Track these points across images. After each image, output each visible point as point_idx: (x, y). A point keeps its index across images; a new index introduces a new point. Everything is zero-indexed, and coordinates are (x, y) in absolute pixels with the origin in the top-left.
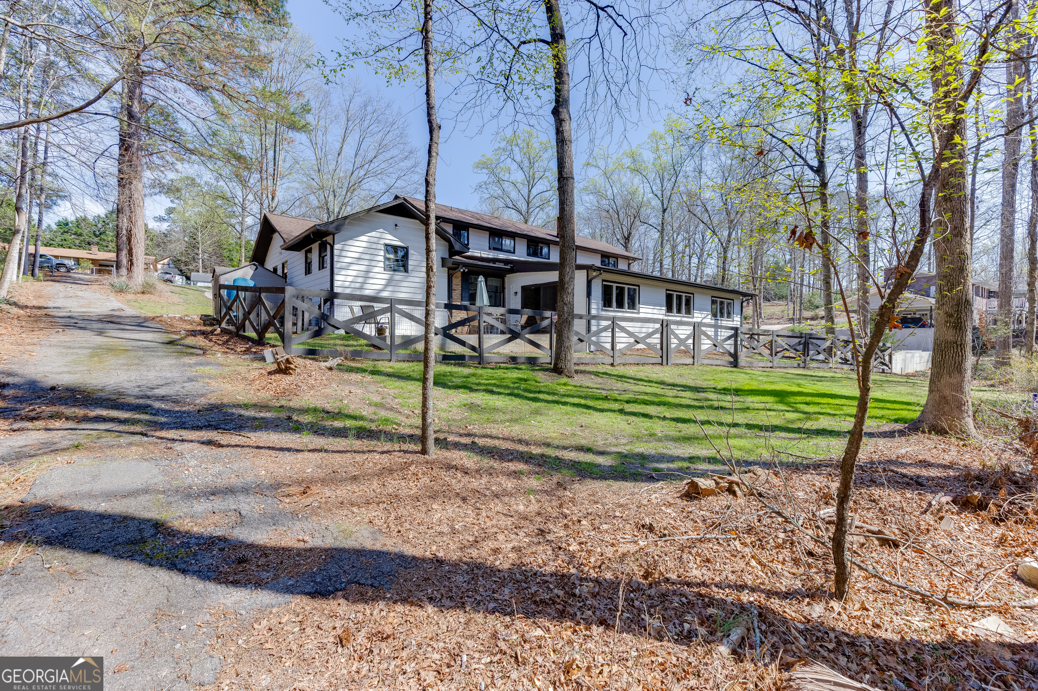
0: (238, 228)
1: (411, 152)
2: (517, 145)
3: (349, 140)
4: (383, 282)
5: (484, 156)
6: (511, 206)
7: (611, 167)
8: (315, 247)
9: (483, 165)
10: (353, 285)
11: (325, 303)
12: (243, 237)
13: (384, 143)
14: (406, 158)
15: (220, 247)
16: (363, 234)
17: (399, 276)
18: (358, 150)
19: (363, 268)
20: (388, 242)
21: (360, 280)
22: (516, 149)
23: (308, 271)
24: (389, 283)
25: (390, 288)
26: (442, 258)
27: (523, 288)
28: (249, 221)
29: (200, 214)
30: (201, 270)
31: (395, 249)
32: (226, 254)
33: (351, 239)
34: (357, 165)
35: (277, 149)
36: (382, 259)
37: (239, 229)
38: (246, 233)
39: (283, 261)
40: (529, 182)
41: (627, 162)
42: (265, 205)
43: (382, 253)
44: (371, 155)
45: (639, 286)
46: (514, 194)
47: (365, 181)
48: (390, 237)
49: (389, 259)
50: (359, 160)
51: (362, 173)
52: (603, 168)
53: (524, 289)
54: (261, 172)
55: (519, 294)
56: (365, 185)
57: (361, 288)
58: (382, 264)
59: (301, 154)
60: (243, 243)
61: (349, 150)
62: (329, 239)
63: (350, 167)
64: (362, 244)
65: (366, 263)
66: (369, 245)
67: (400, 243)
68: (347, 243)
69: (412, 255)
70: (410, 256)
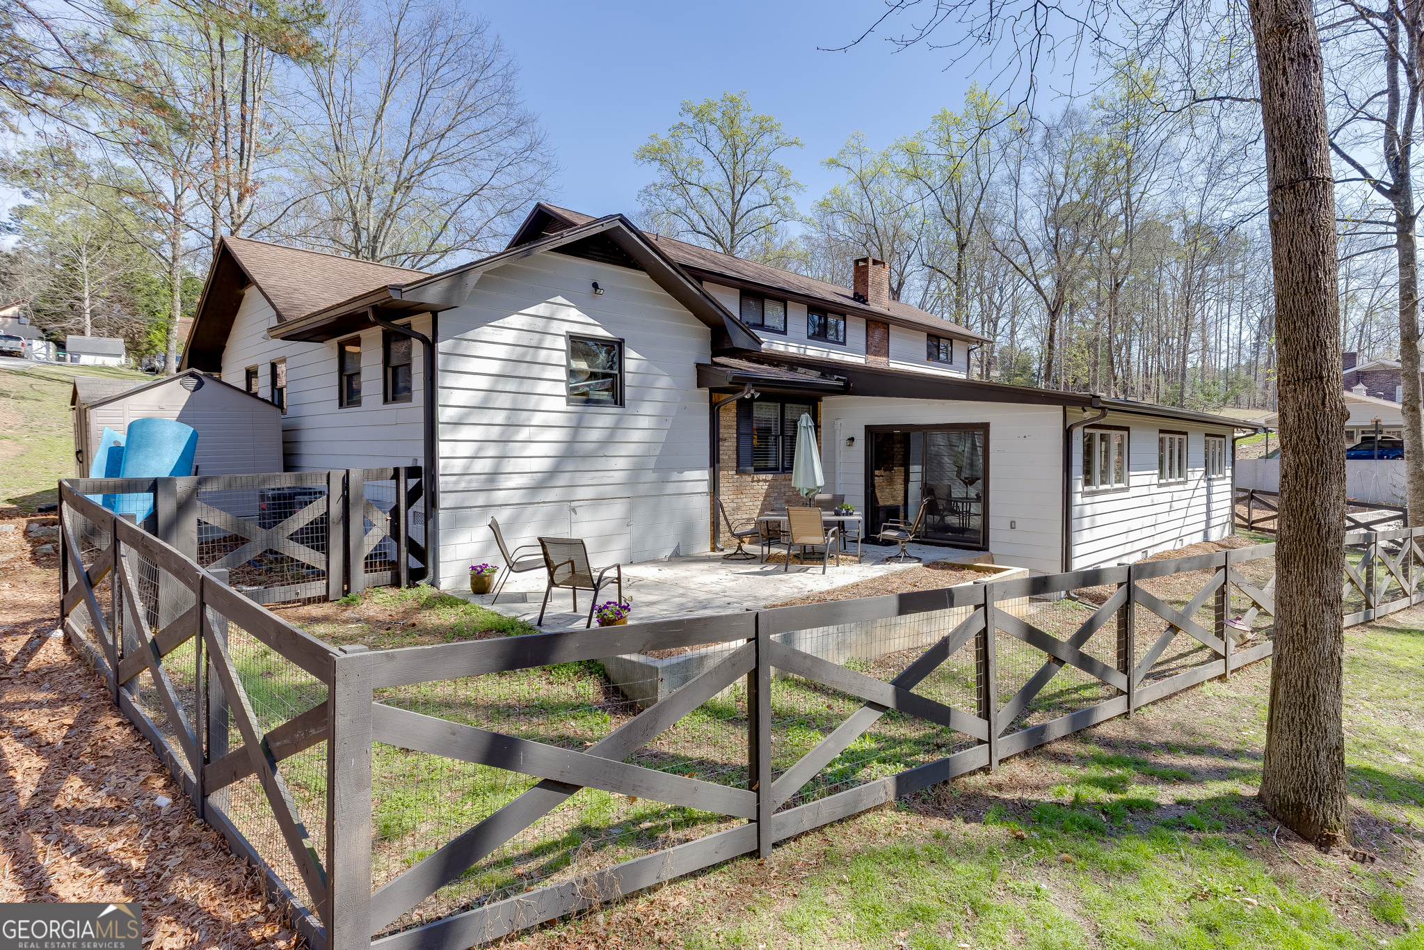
0: (168, 252)
1: (521, 123)
2: (712, 122)
3: (397, 93)
4: (544, 464)
5: (652, 137)
6: (702, 228)
7: (869, 171)
8: (372, 338)
9: (654, 154)
11: (410, 503)
12: (177, 273)
13: (470, 101)
14: (512, 133)
15: (129, 286)
16: (515, 309)
17: (604, 418)
18: (417, 112)
19: (492, 433)
20: (572, 329)
22: (712, 129)
23: (349, 394)
25: (570, 464)
26: (698, 366)
27: (869, 429)
28: (190, 239)
29: (86, 223)
30: (88, 331)
31: (592, 346)
32: (142, 300)
33: (484, 322)
34: (416, 140)
35: (249, 98)
36: (561, 374)
37: (169, 255)
38: (183, 262)
39: (274, 356)
40: (733, 189)
41: (902, 161)
42: (224, 210)
43: (561, 358)
44: (440, 123)
45: (1127, 429)
46: (709, 208)
47: (429, 172)
48: (574, 314)
49: (577, 374)
50: (418, 131)
51: (425, 156)
52: (857, 170)
53: (872, 432)
54: (213, 143)
55: (860, 444)
56: (430, 179)
58: (562, 389)
59: (300, 111)
60: (178, 282)
61: (399, 111)
62: (420, 323)
63: (400, 145)
64: (509, 336)
65: (500, 417)
66: (526, 339)
67: (601, 332)
68: (470, 335)
69: (632, 361)
70: (629, 365)
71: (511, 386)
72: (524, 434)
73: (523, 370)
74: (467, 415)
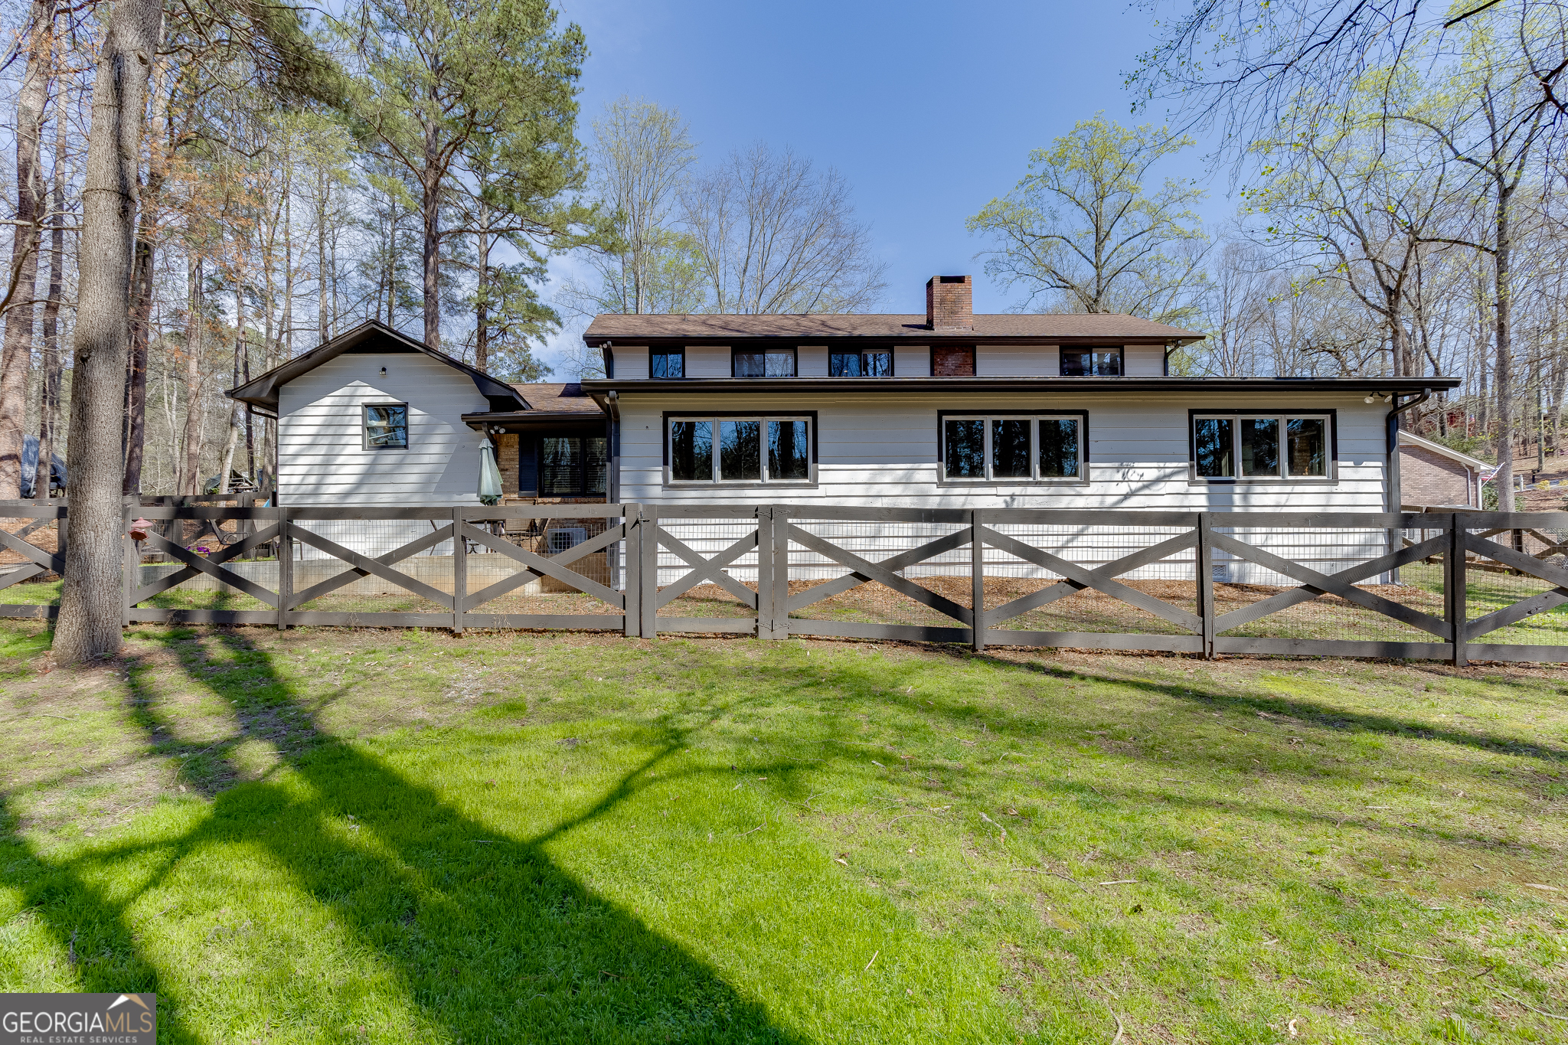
4: (353, 479)
10: (303, 489)
16: (325, 394)
17: (391, 457)
19: (318, 460)
20: (367, 400)
21: (312, 479)
24: (368, 476)
25: (365, 489)
26: (465, 415)
31: (381, 411)
33: (306, 404)
36: (358, 430)
43: (359, 420)
48: (369, 390)
49: (371, 429)
57: (315, 494)
58: (359, 440)
64: (323, 411)
65: (323, 450)
66: (334, 410)
67: (392, 400)
68: (298, 413)
69: (415, 415)
70: (412, 419)
71: (331, 431)
72: (340, 460)
73: (337, 421)
74: (303, 450)
